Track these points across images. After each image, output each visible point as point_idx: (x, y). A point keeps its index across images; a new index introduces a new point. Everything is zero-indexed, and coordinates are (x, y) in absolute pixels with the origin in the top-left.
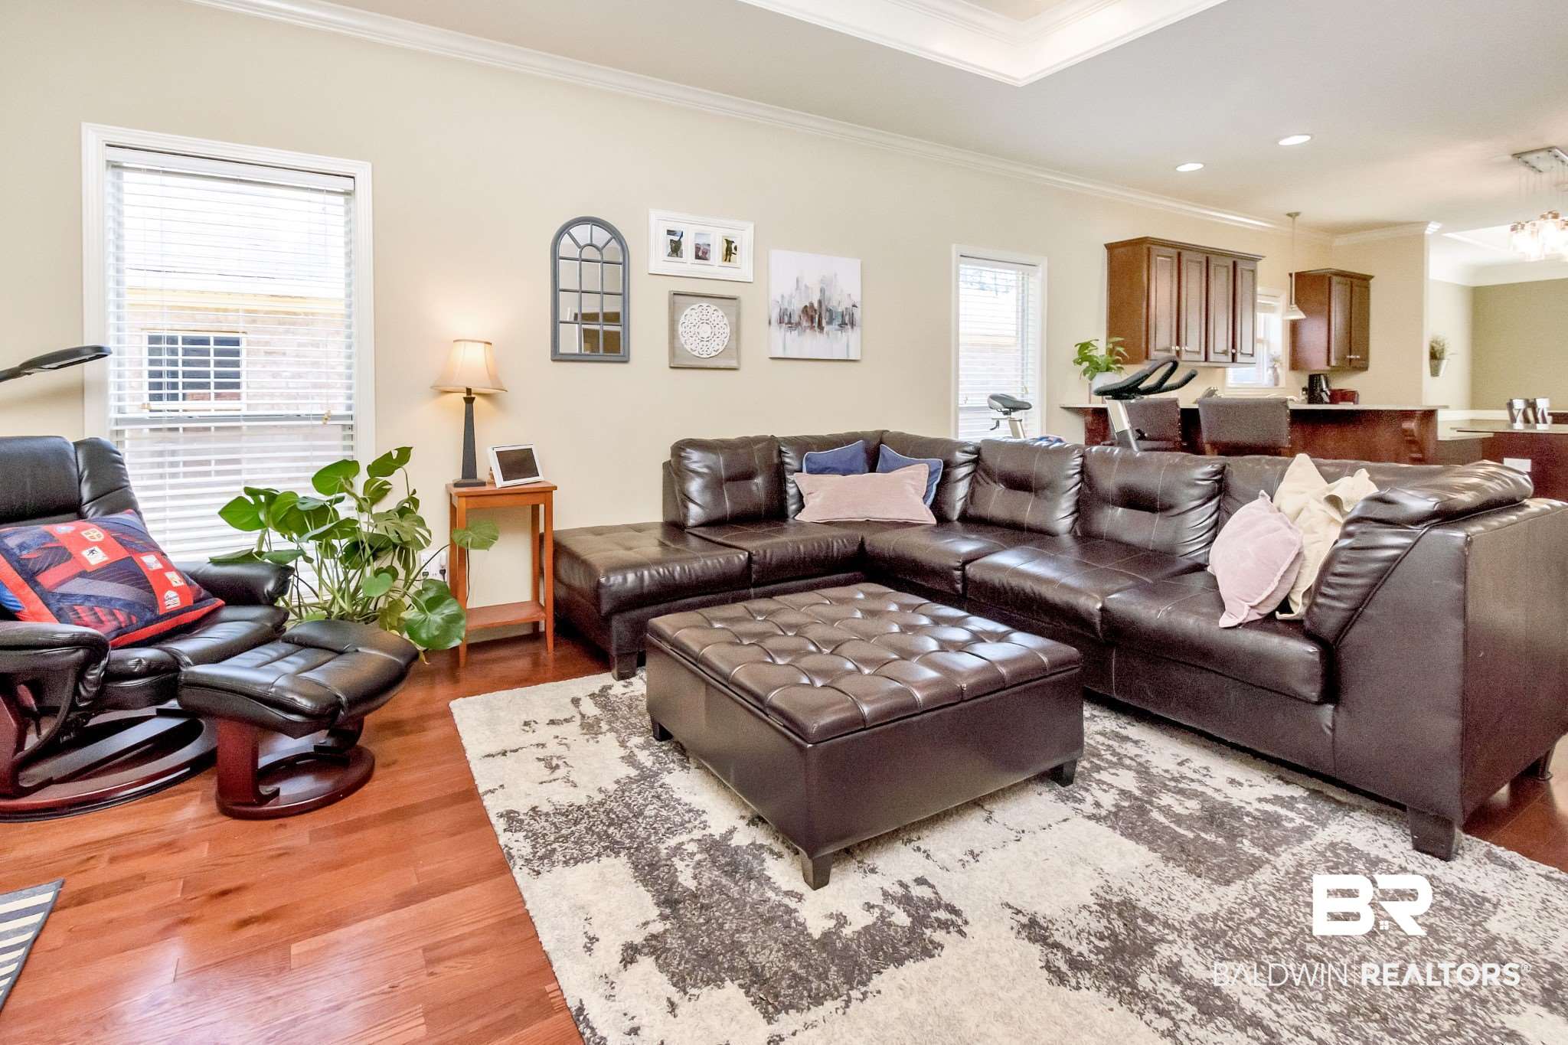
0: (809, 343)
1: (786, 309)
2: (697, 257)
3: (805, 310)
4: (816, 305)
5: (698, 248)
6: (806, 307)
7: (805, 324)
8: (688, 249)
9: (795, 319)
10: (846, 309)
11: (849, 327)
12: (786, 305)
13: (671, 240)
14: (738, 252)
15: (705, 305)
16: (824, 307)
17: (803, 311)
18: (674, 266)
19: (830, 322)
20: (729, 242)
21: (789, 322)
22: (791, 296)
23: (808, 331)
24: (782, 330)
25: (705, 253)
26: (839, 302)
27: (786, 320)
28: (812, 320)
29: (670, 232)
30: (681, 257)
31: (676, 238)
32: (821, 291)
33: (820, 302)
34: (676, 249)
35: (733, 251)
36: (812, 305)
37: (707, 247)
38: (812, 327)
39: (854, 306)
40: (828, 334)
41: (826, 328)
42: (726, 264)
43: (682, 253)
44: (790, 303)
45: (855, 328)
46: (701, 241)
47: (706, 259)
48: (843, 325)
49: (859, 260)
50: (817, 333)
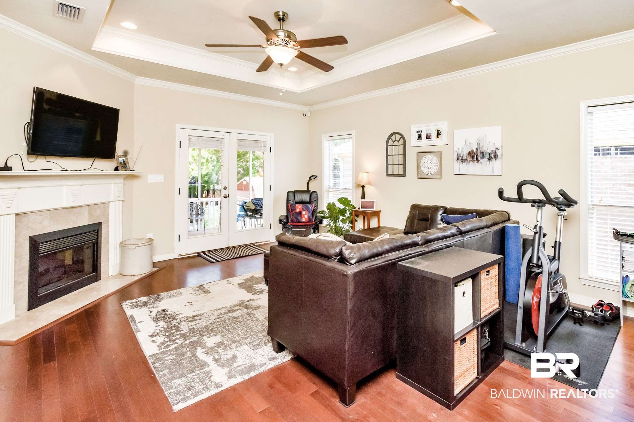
0: (472, 167)
1: (460, 154)
2: (427, 138)
3: (469, 154)
4: (475, 151)
5: (427, 135)
6: (470, 152)
7: (469, 159)
8: (424, 136)
9: (464, 158)
10: (492, 150)
11: (494, 159)
12: (460, 152)
13: (418, 134)
14: (442, 134)
15: (429, 155)
16: (479, 151)
17: (468, 154)
18: (420, 143)
19: (483, 157)
20: (438, 131)
21: (462, 159)
22: (462, 148)
23: (471, 162)
24: (459, 162)
25: (430, 136)
26: (488, 148)
27: (460, 158)
28: (473, 157)
29: (418, 132)
30: (421, 139)
31: (420, 133)
32: (478, 144)
33: (477, 149)
34: (420, 137)
35: (440, 134)
36: (473, 151)
37: (430, 134)
38: (473, 161)
39: (497, 149)
40: (481, 163)
41: (481, 161)
42: (438, 139)
44: (462, 151)
45: (497, 159)
46: (428, 133)
47: (430, 139)
48: (490, 158)
49: (500, 126)
50: (476, 163)
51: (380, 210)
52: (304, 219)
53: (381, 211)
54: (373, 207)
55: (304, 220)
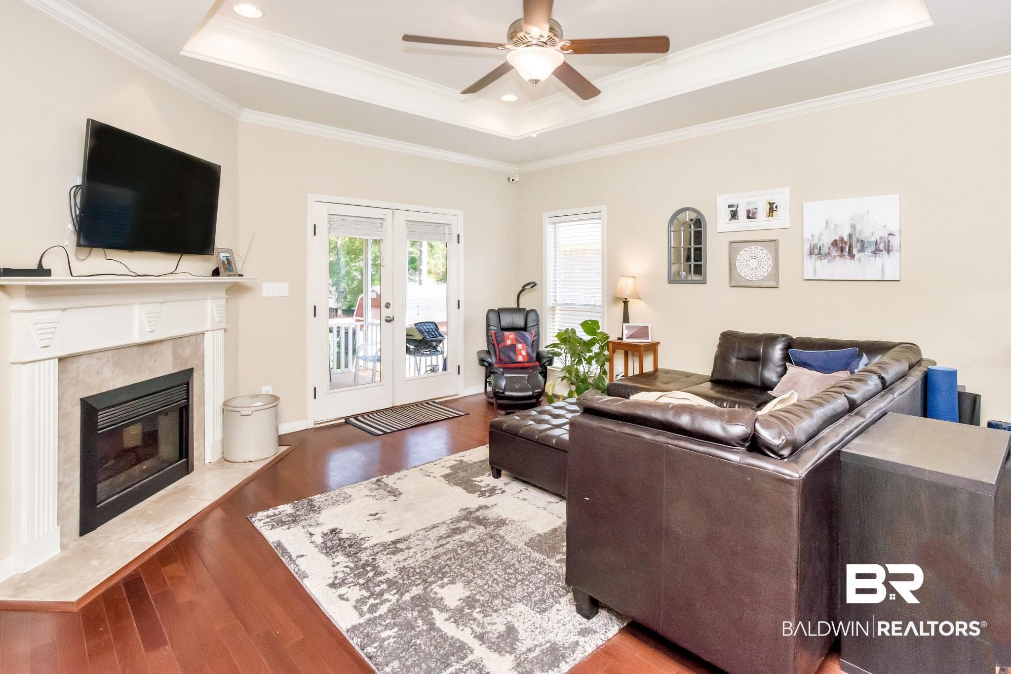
0: (841, 268)
1: (816, 244)
2: (748, 217)
3: (835, 243)
4: (846, 238)
5: (748, 212)
6: (836, 240)
7: (834, 253)
8: (742, 214)
9: (825, 250)
10: (881, 237)
11: (884, 253)
12: (816, 241)
13: (731, 211)
14: (778, 210)
15: (753, 247)
16: (854, 239)
17: (832, 244)
18: (735, 225)
19: (862, 249)
20: (771, 204)
21: (819, 253)
22: (821, 234)
23: (838, 258)
24: (813, 259)
25: (754, 214)
26: (871, 232)
27: (816, 252)
28: (842, 250)
29: (730, 206)
30: (738, 219)
31: (734, 209)
32: (852, 226)
33: (850, 236)
34: (734, 215)
35: (775, 209)
36: (842, 239)
37: (756, 211)
38: (841, 256)
39: (891, 234)
40: (859, 260)
41: (858, 255)
42: (770, 218)
43: (738, 217)
44: (819, 239)
45: (891, 253)
46: (751, 207)
47: (755, 218)
48: (877, 251)
49: (898, 195)
50: (848, 259)
51: (658, 341)
52: (520, 357)
53: (659, 343)
54: (647, 337)
55: (520, 359)
